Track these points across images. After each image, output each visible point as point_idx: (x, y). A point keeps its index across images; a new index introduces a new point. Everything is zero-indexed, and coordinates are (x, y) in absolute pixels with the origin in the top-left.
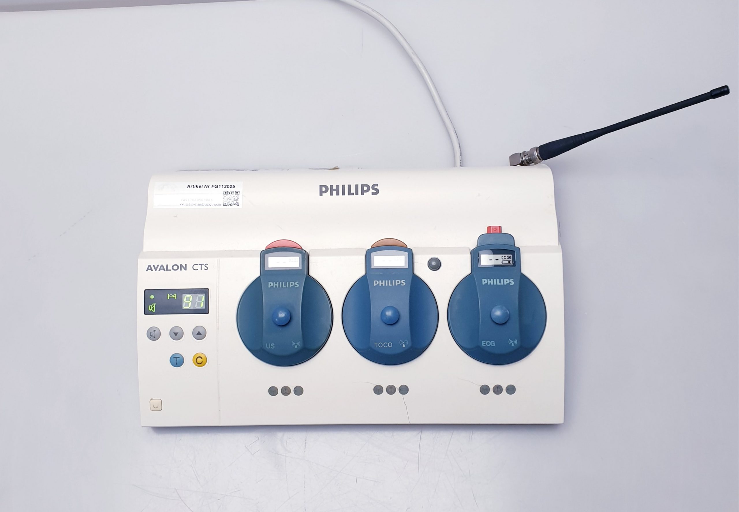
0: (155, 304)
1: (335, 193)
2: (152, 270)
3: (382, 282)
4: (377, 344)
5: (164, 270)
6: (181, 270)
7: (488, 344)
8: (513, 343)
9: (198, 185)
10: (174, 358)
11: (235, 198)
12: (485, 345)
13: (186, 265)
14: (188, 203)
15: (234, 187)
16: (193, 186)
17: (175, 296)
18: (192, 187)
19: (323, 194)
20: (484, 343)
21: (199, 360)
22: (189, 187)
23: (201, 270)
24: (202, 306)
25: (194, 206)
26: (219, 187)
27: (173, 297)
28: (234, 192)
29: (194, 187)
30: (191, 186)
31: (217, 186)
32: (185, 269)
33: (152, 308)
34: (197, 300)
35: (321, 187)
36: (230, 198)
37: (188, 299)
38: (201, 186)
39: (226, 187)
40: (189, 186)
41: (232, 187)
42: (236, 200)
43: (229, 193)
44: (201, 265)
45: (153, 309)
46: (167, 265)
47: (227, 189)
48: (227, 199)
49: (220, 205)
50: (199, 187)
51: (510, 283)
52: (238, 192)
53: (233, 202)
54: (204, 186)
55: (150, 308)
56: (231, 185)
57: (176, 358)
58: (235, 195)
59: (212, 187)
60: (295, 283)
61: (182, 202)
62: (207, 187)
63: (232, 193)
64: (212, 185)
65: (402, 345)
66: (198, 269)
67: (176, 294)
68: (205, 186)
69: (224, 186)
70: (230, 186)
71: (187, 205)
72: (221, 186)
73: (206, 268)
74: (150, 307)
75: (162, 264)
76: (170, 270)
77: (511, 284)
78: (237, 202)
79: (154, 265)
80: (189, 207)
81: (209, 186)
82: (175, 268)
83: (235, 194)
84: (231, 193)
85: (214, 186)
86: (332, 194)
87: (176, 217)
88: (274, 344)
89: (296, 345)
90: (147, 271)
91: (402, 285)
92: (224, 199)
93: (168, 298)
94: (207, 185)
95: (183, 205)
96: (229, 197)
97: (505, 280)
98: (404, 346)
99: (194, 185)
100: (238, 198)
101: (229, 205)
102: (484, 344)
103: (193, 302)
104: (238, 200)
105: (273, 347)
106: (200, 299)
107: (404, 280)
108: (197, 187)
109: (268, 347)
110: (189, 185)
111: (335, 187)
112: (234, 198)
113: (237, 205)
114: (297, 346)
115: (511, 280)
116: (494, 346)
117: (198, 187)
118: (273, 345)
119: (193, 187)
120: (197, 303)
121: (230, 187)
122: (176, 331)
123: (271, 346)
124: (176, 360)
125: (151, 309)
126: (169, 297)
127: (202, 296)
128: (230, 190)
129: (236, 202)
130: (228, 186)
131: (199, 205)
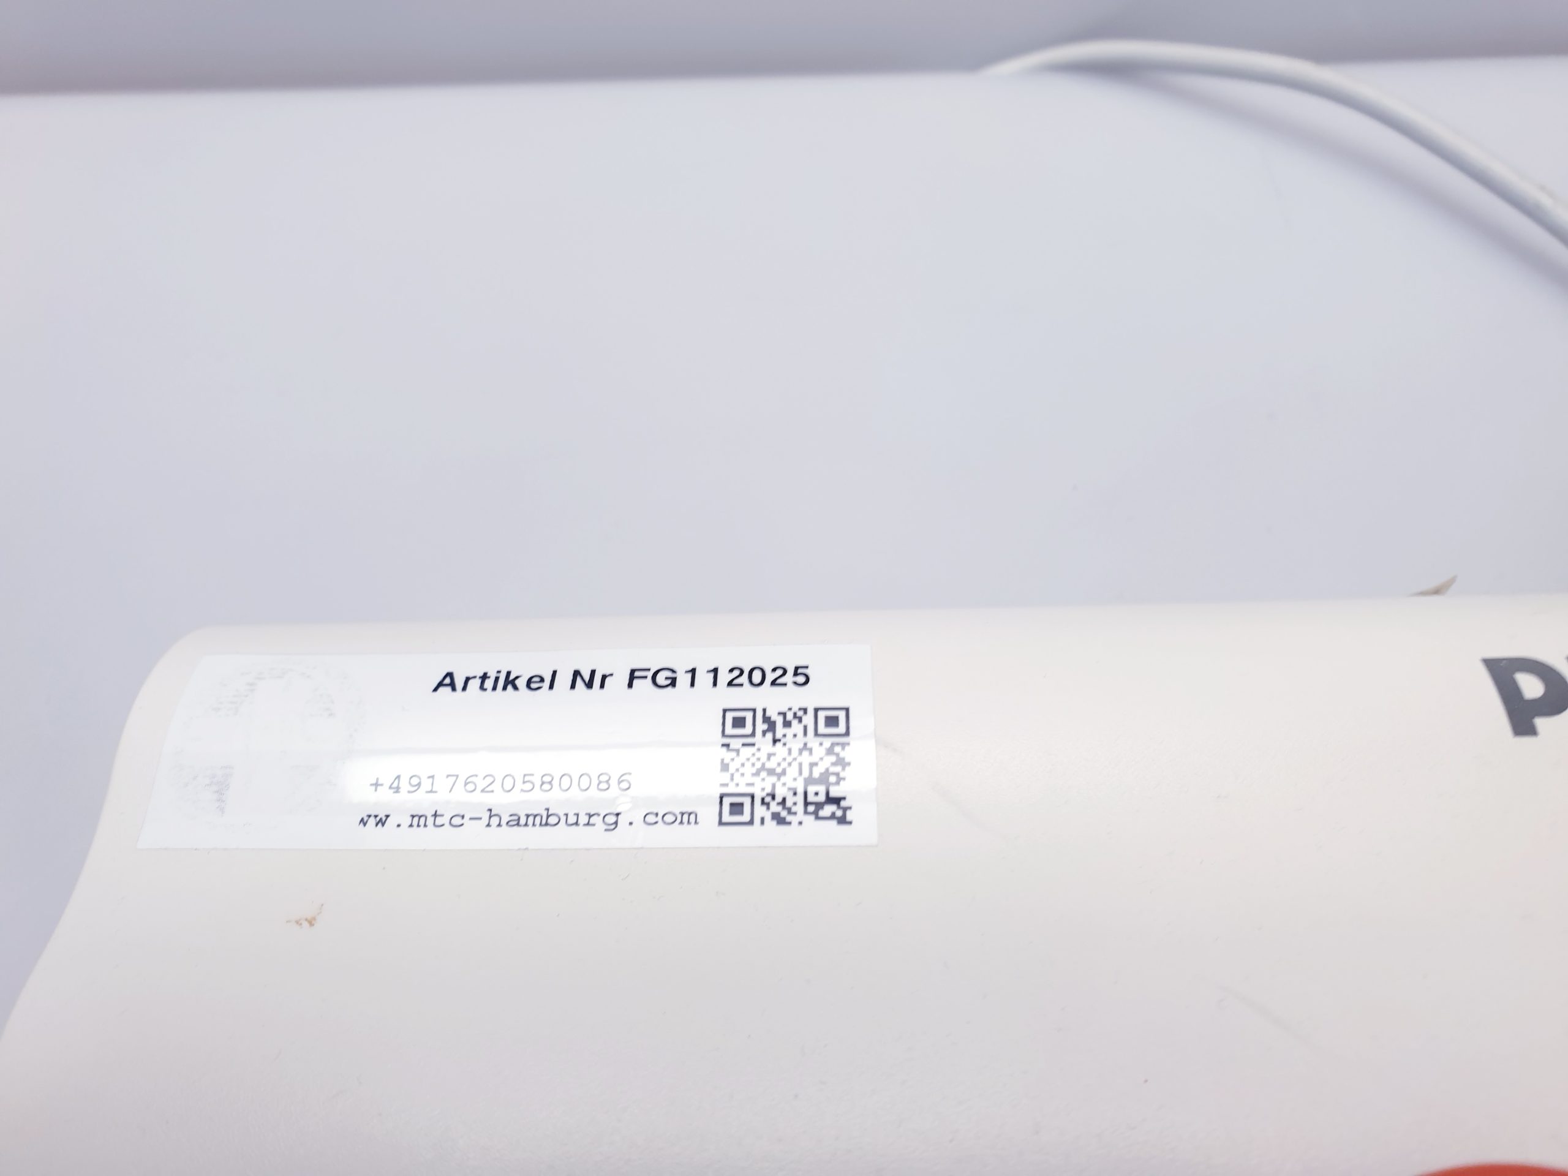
9: (523, 671)
11: (815, 758)
14: (423, 802)
15: (801, 679)
16: (484, 677)
18: (474, 684)
19: (1540, 722)
22: (453, 686)
25: (474, 835)
26: (683, 679)
28: (808, 720)
29: (489, 684)
30: (468, 679)
31: (669, 674)
36: (770, 765)
38: (542, 680)
39: (744, 679)
40: (448, 681)
41: (789, 678)
42: (824, 778)
43: (771, 726)
47: (746, 697)
48: (749, 770)
49: (688, 817)
50: (529, 682)
52: (842, 715)
53: (800, 799)
54: (564, 679)
56: (774, 670)
58: (813, 741)
59: (630, 685)
61: (381, 803)
62: (589, 685)
63: (787, 724)
64: (633, 672)
68: (577, 673)
69: (724, 677)
70: (769, 677)
71: (418, 820)
72: (704, 679)
78: (835, 792)
80: (428, 837)
81: (604, 677)
83: (816, 734)
84: (779, 721)
85: (650, 674)
87: (311, 922)
92: (725, 767)
94: (593, 672)
95: (381, 822)
96: (769, 756)
99: (493, 675)
100: (842, 762)
101: (770, 824)
104: (839, 780)
108: (510, 682)
110: (450, 675)
112: (806, 758)
113: (833, 816)
117: (521, 683)
119: (482, 688)
121: (773, 683)
128: (770, 700)
129: (822, 798)
130: (755, 677)
131: (516, 822)
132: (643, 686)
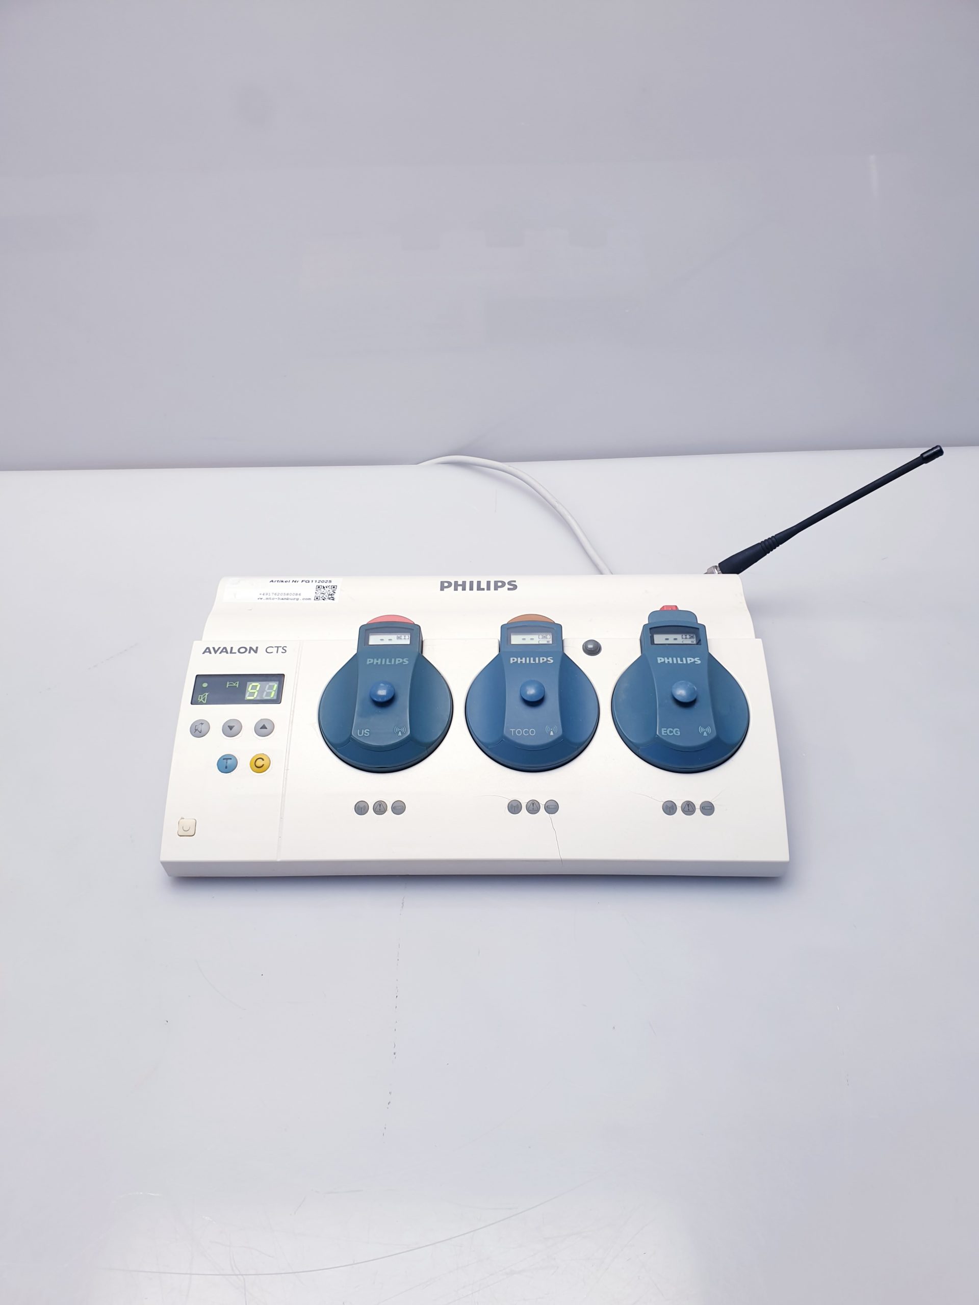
0: (207, 694)
1: (460, 588)
2: (210, 653)
3: (521, 659)
4: (514, 731)
5: (227, 653)
6: (250, 652)
7: (671, 732)
8: (705, 731)
9: (284, 580)
10: (224, 759)
12: (666, 734)
13: (257, 648)
14: (269, 597)
15: (330, 582)
16: (278, 581)
17: (236, 684)
19: (445, 589)
20: (665, 730)
21: (259, 763)
23: (277, 652)
24: (273, 695)
25: (276, 601)
26: (311, 582)
27: (234, 685)
28: (330, 587)
30: (275, 581)
31: (308, 581)
32: (256, 652)
33: (202, 698)
34: (266, 689)
35: (442, 583)
36: (323, 593)
37: (254, 688)
38: (288, 581)
39: (320, 582)
40: (272, 581)
41: (328, 582)
42: (331, 595)
43: (324, 587)
44: (278, 647)
45: (204, 700)
46: (232, 648)
47: (320, 584)
48: (320, 593)
49: (310, 599)
51: (695, 661)
52: (335, 587)
53: (327, 597)
54: (291, 581)
55: (200, 699)
56: (326, 581)
57: (227, 759)
58: (330, 590)
59: (302, 583)
60: (403, 659)
61: (262, 596)
62: (295, 582)
63: (326, 588)
64: (303, 580)
65: (550, 733)
66: (272, 652)
67: (238, 682)
68: (293, 580)
69: (317, 582)
71: (267, 599)
72: (314, 582)
73: (284, 651)
74: (201, 697)
75: (225, 646)
76: (235, 653)
77: (696, 663)
78: (333, 596)
79: (214, 648)
81: (298, 581)
82: (242, 650)
86: (456, 589)
87: (251, 610)
88: (369, 730)
89: (400, 732)
90: (203, 653)
91: (549, 662)
92: (316, 593)
93: (227, 687)
95: (261, 599)
97: (688, 659)
98: (552, 733)
100: (334, 593)
101: (322, 600)
102: (664, 733)
103: (261, 691)
105: (367, 734)
106: (271, 687)
107: (552, 658)
108: (282, 581)
109: (360, 734)
111: (460, 583)
112: (329, 592)
113: (332, 599)
114: (402, 732)
115: (696, 659)
116: (679, 734)
117: (284, 582)
118: (367, 731)
120: (265, 693)
122: (231, 725)
123: (364, 733)
124: (227, 763)
125: (202, 700)
126: (228, 685)
127: (274, 684)
128: (325, 585)
129: (330, 597)
130: (323, 582)
131: (282, 599)
132: (304, 582)
